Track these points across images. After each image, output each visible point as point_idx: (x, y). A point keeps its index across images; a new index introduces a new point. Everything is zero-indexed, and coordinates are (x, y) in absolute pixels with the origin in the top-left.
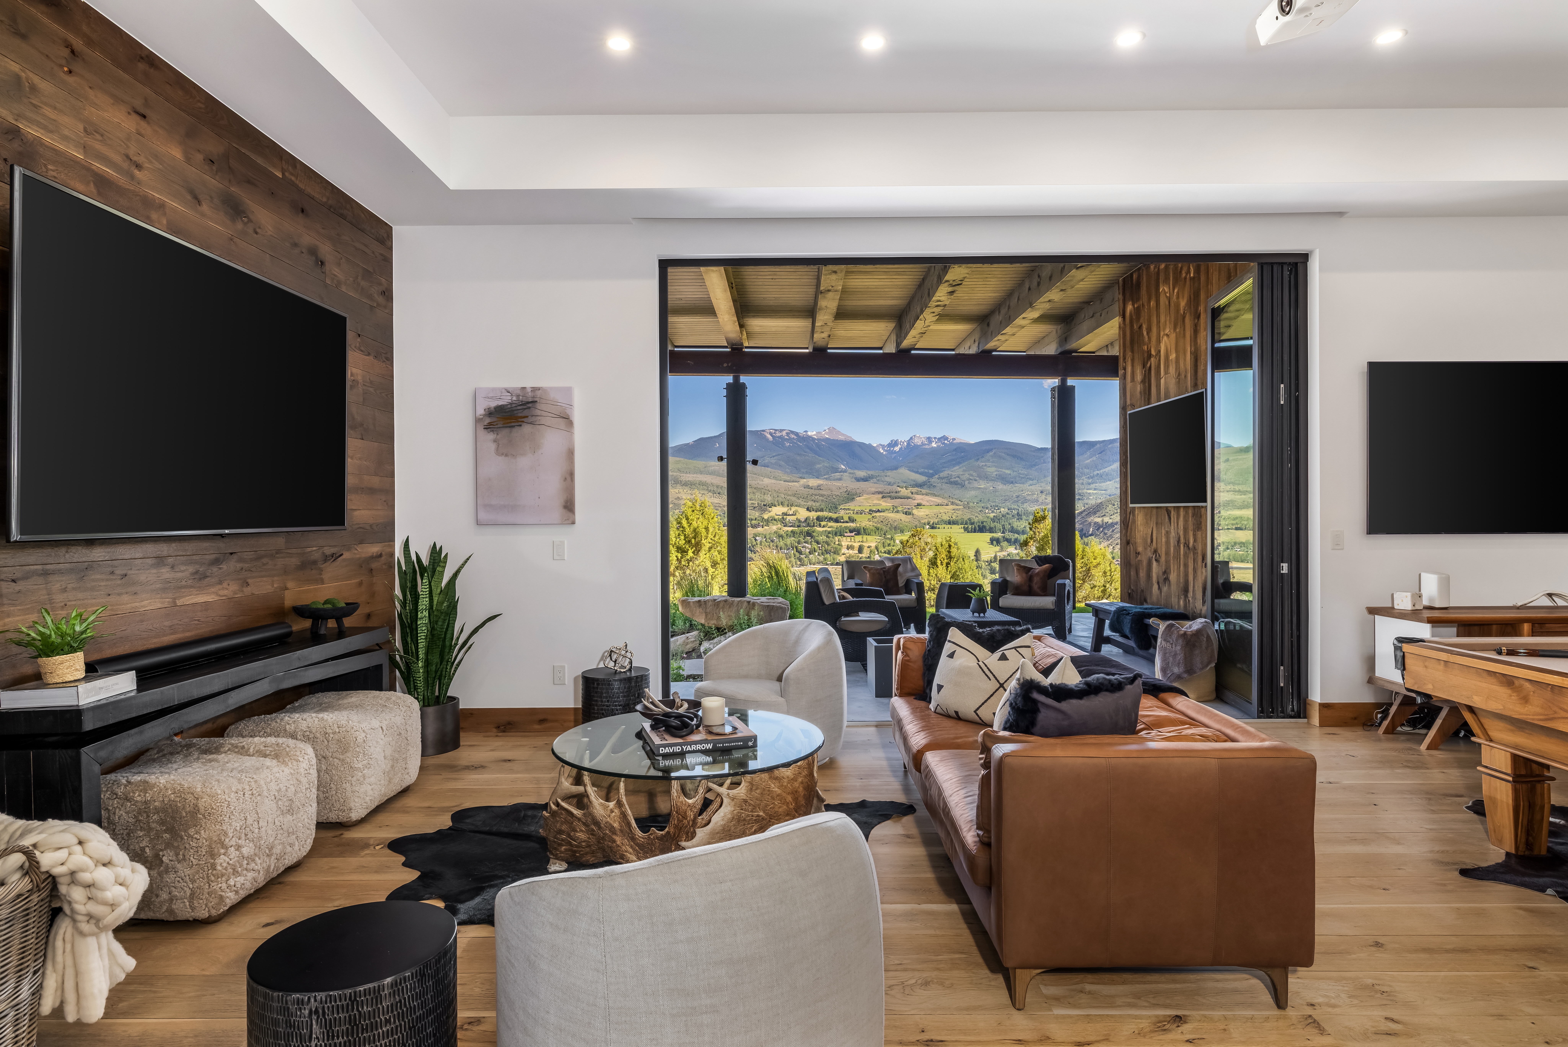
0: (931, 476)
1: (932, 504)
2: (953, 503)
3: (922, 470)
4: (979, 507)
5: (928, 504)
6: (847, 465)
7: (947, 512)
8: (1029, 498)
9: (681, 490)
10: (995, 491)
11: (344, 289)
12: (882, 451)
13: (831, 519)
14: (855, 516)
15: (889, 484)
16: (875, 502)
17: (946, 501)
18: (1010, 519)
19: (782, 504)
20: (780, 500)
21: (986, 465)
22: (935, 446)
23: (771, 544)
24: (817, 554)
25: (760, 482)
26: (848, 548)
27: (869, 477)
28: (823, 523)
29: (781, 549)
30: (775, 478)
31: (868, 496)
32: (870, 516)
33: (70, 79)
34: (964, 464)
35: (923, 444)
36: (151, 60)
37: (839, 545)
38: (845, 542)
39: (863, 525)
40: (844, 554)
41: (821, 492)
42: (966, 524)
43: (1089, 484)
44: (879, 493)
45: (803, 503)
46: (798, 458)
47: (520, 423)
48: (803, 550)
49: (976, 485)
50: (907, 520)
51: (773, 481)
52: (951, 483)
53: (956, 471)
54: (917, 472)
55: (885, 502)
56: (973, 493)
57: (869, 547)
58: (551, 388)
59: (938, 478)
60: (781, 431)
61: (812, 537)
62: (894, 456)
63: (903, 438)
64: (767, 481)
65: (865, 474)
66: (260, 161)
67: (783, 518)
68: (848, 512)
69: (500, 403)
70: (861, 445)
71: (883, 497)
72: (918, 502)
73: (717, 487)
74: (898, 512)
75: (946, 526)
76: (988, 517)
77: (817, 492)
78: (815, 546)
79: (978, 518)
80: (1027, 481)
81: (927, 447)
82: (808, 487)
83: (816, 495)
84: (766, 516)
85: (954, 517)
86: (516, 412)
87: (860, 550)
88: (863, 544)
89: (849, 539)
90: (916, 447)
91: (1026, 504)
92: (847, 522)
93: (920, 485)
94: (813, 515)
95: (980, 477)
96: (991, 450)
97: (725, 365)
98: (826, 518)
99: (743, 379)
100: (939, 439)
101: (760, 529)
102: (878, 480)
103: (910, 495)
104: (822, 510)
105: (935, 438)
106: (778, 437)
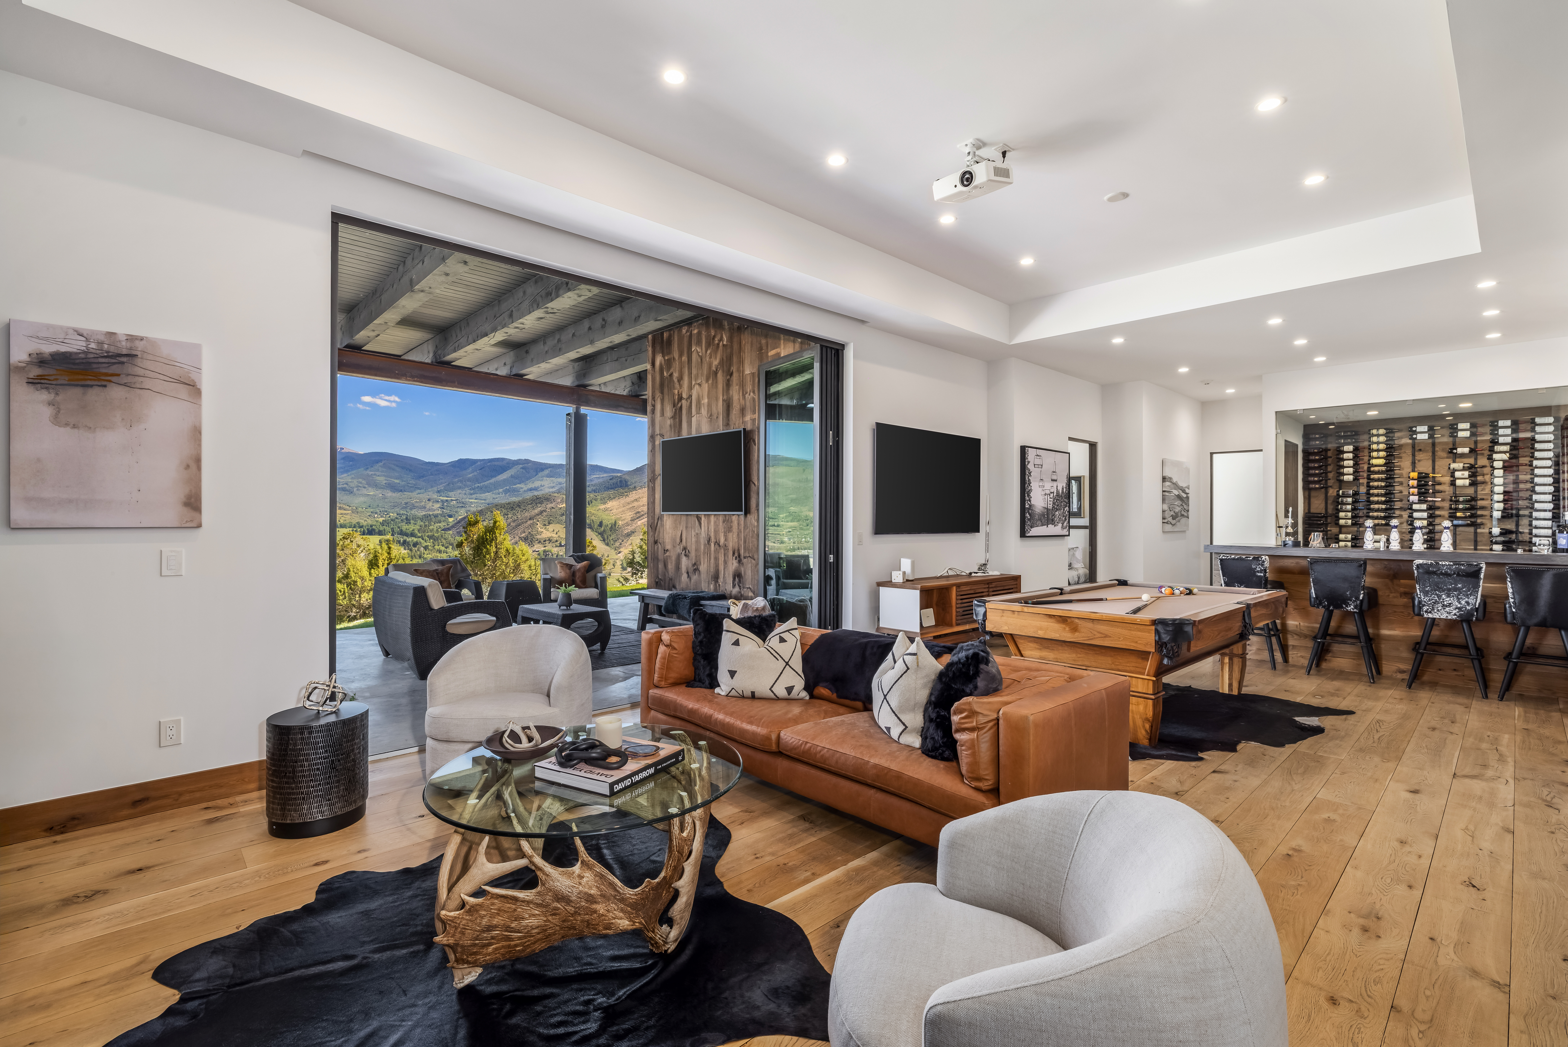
4: (368, 512)
8: (416, 505)
10: (384, 498)
18: (399, 523)
21: (375, 474)
34: (353, 472)
42: (354, 527)
43: (471, 494)
49: (365, 491)
56: (362, 499)
76: (377, 521)
79: (366, 522)
80: (415, 490)
91: (414, 510)
95: (369, 484)
96: (381, 461)
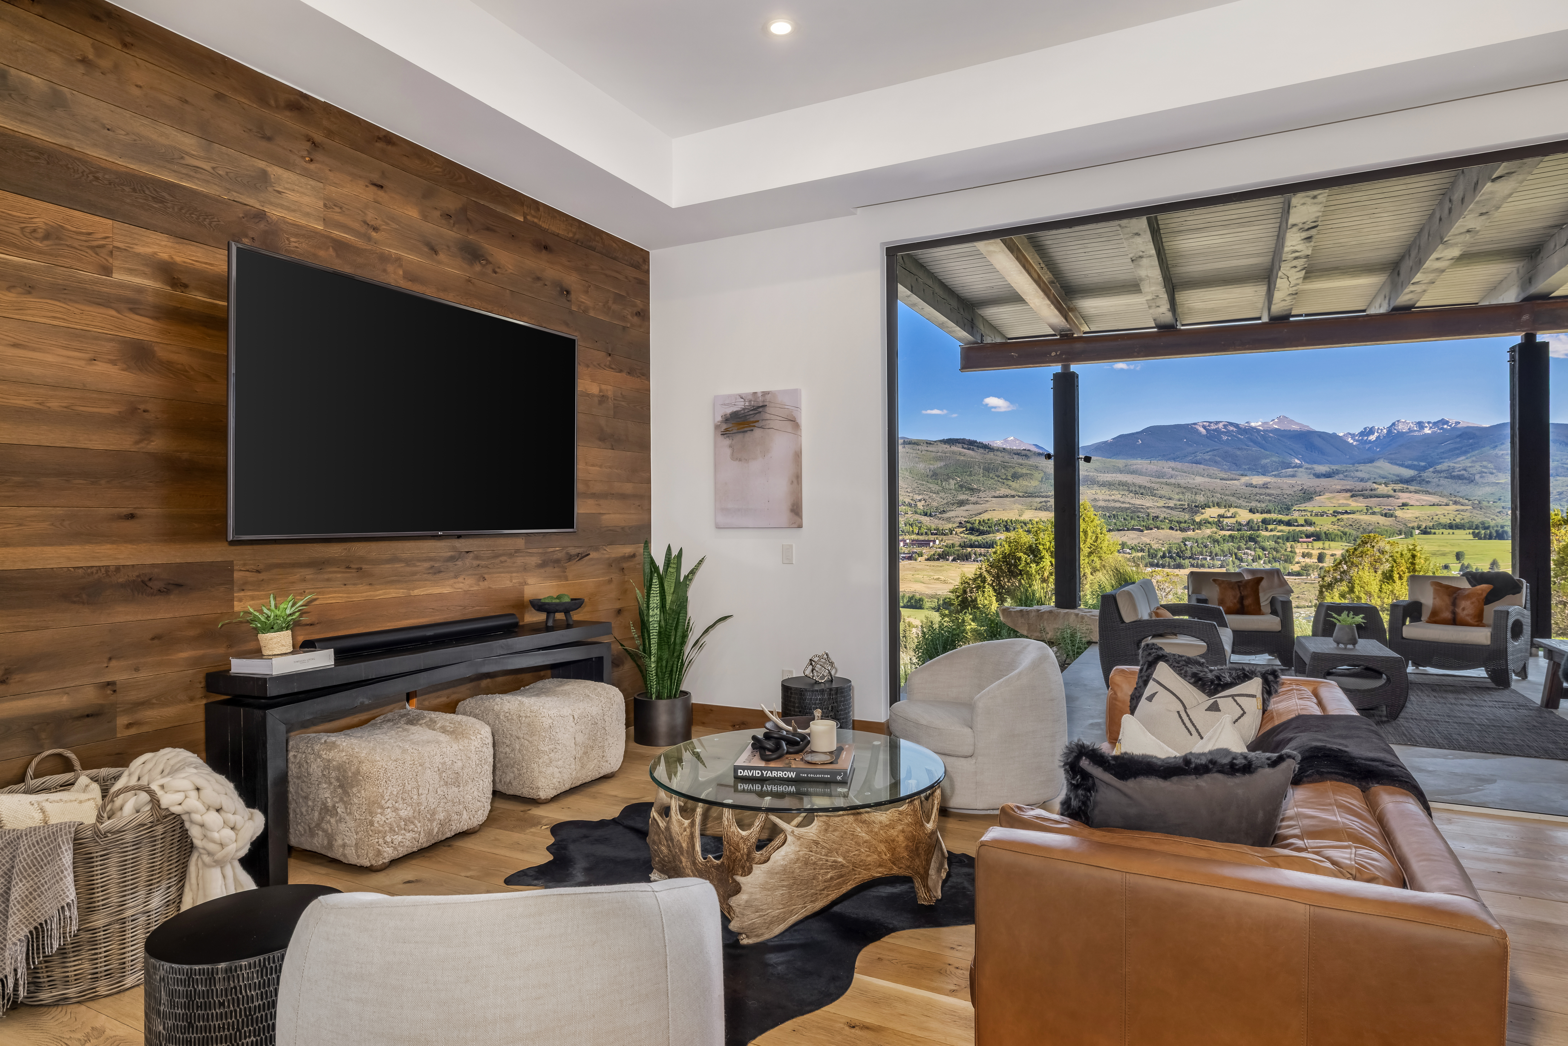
0: (1424, 469)
1: (1424, 503)
2: (1455, 503)
3: (1410, 462)
4: (1497, 507)
5: (1418, 504)
6: (1303, 459)
7: (1449, 513)
9: (1098, 491)
11: (592, 314)
12: (1351, 441)
13: (1280, 522)
14: (1314, 519)
15: (1362, 480)
16: (1341, 502)
17: (1445, 500)
19: (1219, 505)
20: (1216, 500)
22: (1429, 432)
23: (1205, 550)
24: (1262, 562)
25: (1191, 481)
26: (1304, 556)
27: (1334, 473)
28: (1270, 527)
29: (1216, 555)
30: (1209, 476)
31: (1331, 495)
32: (1334, 519)
33: (312, 166)
34: (1474, 453)
35: (1411, 430)
36: (389, 139)
37: (1291, 552)
38: (1300, 549)
39: (1325, 529)
40: (1297, 563)
41: (1268, 491)
42: (1476, 528)
44: (1347, 491)
45: (1244, 504)
46: (1238, 453)
47: (752, 428)
48: (1244, 557)
49: (1492, 479)
50: (1387, 523)
51: (1207, 480)
52: (1453, 477)
53: (1461, 463)
54: (1402, 465)
55: (1356, 501)
56: (1488, 489)
57: (1332, 555)
58: (779, 391)
59: (1434, 472)
60: (1217, 423)
61: (1256, 542)
62: (1367, 446)
63: (1381, 424)
64: (1199, 480)
65: (1328, 469)
66: (500, 209)
67: (1219, 521)
68: (1303, 513)
69: (735, 409)
70: (1322, 435)
71: (1352, 496)
72: (1404, 501)
73: (1140, 487)
74: (1374, 513)
75: (1446, 531)
77: (1264, 491)
78: (1260, 552)
81: (1416, 434)
82: (1251, 485)
83: (1261, 494)
84: (1198, 519)
85: (1458, 520)
86: (748, 417)
87: (1321, 558)
88: (1325, 551)
89: (1305, 545)
90: (1401, 434)
92: (1302, 526)
93: (1408, 481)
94: (1258, 517)
95: (1498, 469)
97: (1053, 354)
98: (1275, 521)
99: (1074, 367)
100: (1435, 424)
101: (1190, 533)
102: (1346, 476)
103: (1392, 493)
104: (1269, 512)
105: (1429, 423)
106: (1213, 430)
